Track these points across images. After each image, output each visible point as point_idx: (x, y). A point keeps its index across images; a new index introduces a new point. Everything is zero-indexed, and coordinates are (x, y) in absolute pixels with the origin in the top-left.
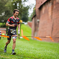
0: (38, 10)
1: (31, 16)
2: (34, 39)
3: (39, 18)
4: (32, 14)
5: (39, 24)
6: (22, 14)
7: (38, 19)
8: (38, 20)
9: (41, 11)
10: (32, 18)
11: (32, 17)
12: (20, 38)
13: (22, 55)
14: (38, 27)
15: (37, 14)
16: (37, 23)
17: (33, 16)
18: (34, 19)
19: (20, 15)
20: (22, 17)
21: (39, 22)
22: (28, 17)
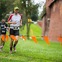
1: (41, 14)
5: (49, 23)
6: (31, 12)
7: (48, 18)
9: (52, 10)
10: (42, 17)
12: (29, 39)
13: (31, 56)
14: (49, 26)
15: (48, 13)
17: (43, 15)
18: (44, 17)
19: (29, 14)
20: (32, 16)
21: (49, 21)
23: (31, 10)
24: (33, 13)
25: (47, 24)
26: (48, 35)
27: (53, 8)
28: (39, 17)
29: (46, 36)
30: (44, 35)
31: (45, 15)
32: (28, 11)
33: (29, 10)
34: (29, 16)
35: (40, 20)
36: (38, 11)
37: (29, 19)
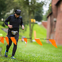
0: (55, 6)
1: (46, 14)
2: (49, 43)
3: (56, 17)
4: (48, 12)
6: (35, 11)
7: (54, 17)
8: (55, 19)
11: (47, 16)
14: (55, 27)
16: (54, 23)
17: (49, 14)
19: (32, 13)
20: (35, 15)
21: (55, 21)
22: (42, 15)
23: (34, 8)
24: (37, 12)
25: (53, 25)
26: (53, 38)
27: (60, 6)
28: (44, 17)
29: (52, 38)
30: (50, 37)
31: (50, 14)
32: (31, 9)
33: (33, 9)
34: (32, 15)
35: (45, 20)
36: (43, 10)
37: (32, 18)
